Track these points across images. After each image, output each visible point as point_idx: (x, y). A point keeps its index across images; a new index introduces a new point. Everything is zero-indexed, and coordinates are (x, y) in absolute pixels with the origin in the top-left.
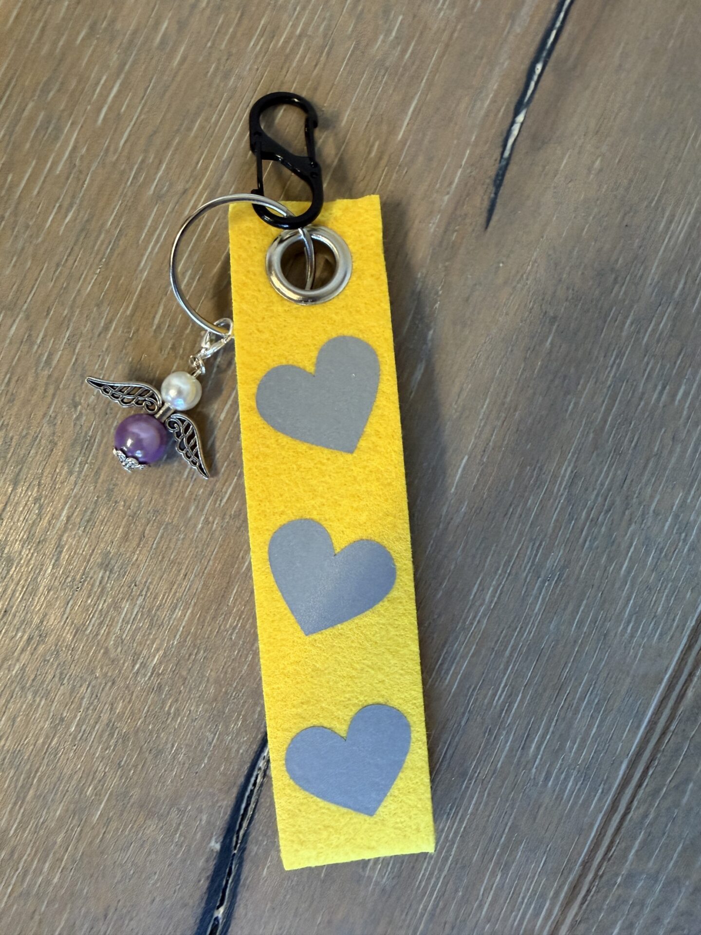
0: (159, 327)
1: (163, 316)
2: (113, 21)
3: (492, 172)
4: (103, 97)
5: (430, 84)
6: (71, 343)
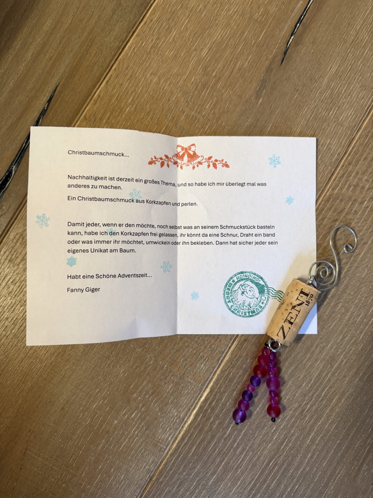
0: (193, 82)
1: (194, 80)
2: (188, 4)
3: (284, 51)
4: (183, 23)
5: (269, 26)
6: (169, 85)
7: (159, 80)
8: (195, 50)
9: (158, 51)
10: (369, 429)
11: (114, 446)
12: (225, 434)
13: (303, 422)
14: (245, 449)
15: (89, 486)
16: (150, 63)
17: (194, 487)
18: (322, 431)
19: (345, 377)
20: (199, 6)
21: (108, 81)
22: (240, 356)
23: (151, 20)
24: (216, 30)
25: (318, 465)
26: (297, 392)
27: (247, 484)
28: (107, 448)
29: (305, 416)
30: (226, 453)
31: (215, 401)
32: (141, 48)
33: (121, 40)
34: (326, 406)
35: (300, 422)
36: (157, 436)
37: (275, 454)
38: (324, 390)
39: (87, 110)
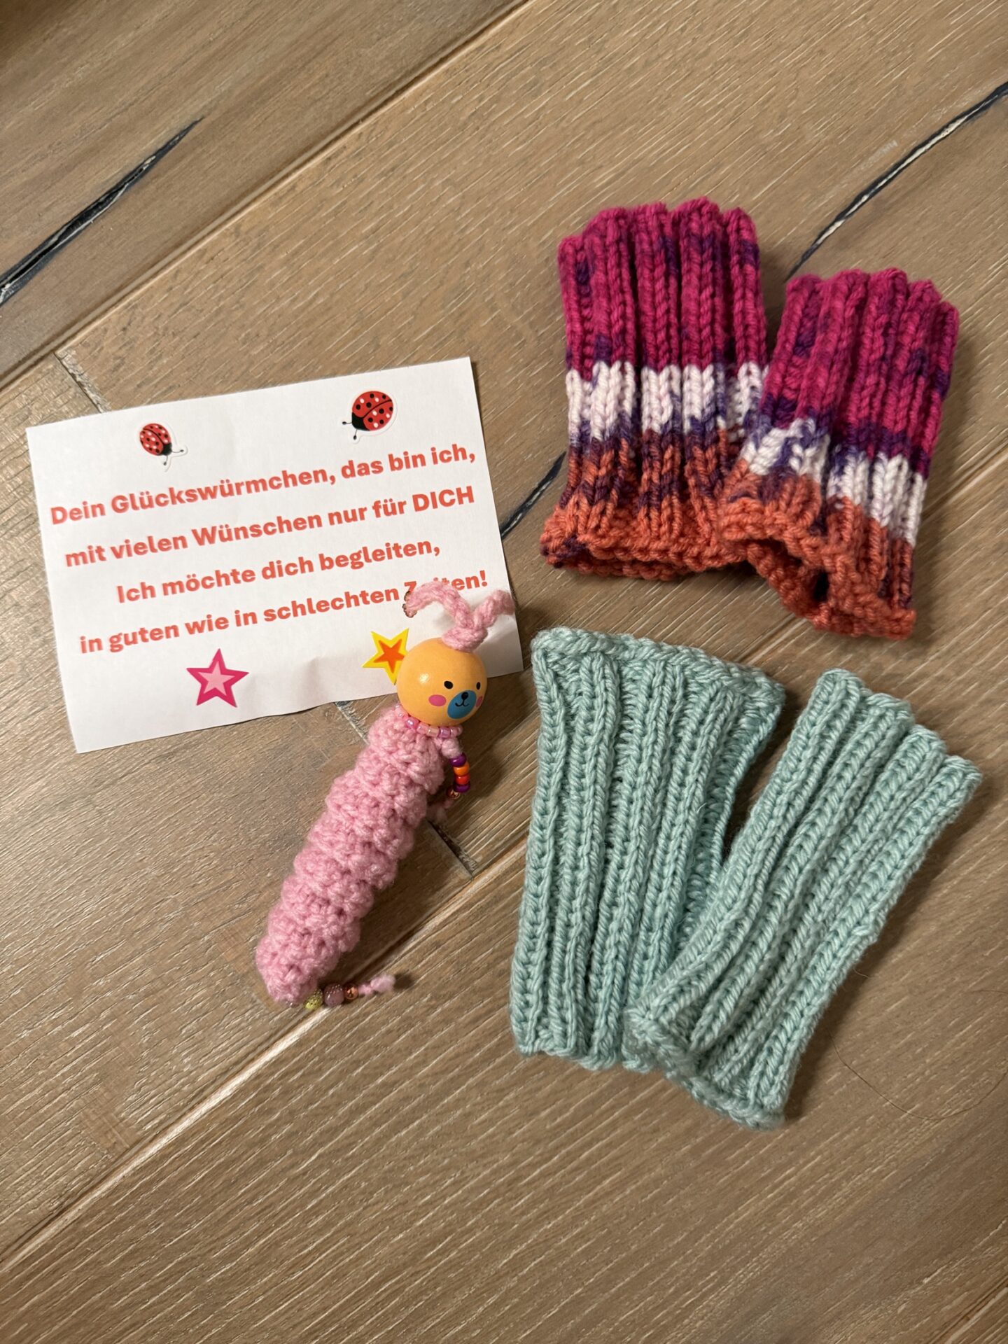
7: (462, 204)
8: (582, 162)
9: (487, 130)
10: (670, 1287)
12: (294, 1165)
13: (508, 1208)
14: (333, 1225)
16: (454, 155)
17: (165, 1274)
18: (549, 1248)
19: (656, 1130)
20: (632, 56)
21: (329, 159)
23: (498, 48)
24: (654, 132)
25: (507, 1332)
26: (519, 1126)
27: (305, 1315)
29: (519, 1196)
30: (277, 1218)
31: (300, 1073)
32: (446, 107)
33: (402, 68)
34: (580, 1189)
35: (499, 1205)
36: (118, 1109)
37: (405, 1266)
38: (589, 1144)
39: (250, 213)
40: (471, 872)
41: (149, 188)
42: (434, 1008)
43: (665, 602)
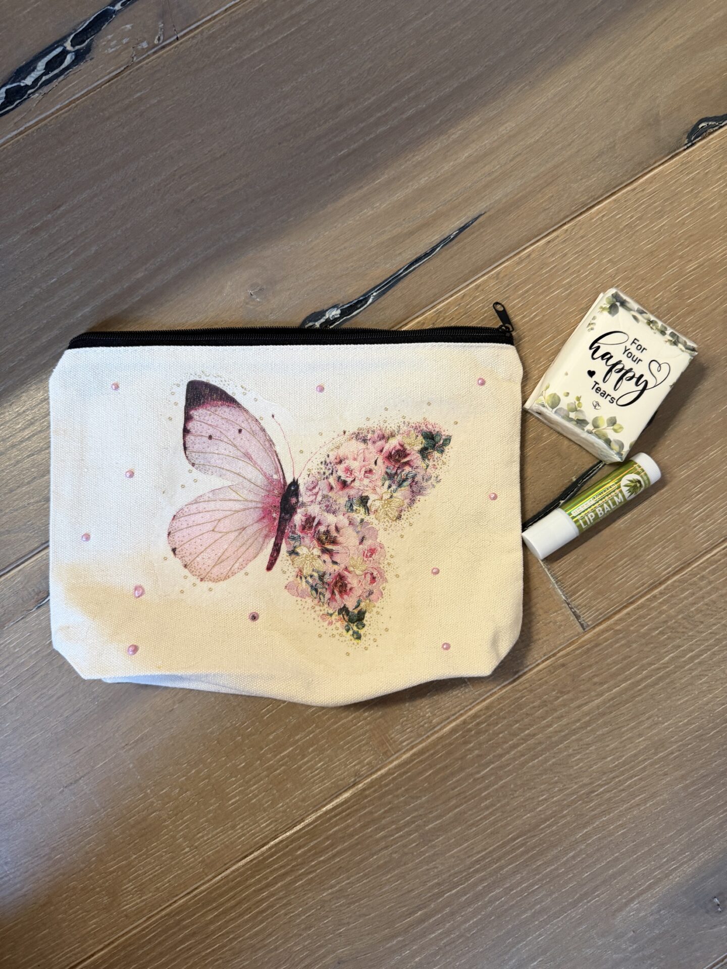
7: (616, 274)
8: (681, 257)
9: (633, 234)
10: (665, 858)
11: (329, 719)
12: (478, 772)
13: (586, 806)
14: (495, 805)
15: (270, 755)
16: (615, 246)
17: (405, 822)
18: (604, 830)
19: (666, 774)
20: (713, 201)
21: (549, 242)
22: (546, 682)
23: (643, 190)
24: (720, 244)
25: (578, 872)
26: (595, 764)
27: (475, 851)
28: (319, 716)
29: (591, 801)
30: (467, 799)
31: (486, 724)
32: (613, 220)
33: (592, 197)
34: (623, 801)
35: (581, 804)
36: (390, 732)
37: (529, 831)
38: (631, 778)
39: (505, 267)
40: (584, 629)
41: (455, 247)
42: (558, 698)
43: (702, 496)
